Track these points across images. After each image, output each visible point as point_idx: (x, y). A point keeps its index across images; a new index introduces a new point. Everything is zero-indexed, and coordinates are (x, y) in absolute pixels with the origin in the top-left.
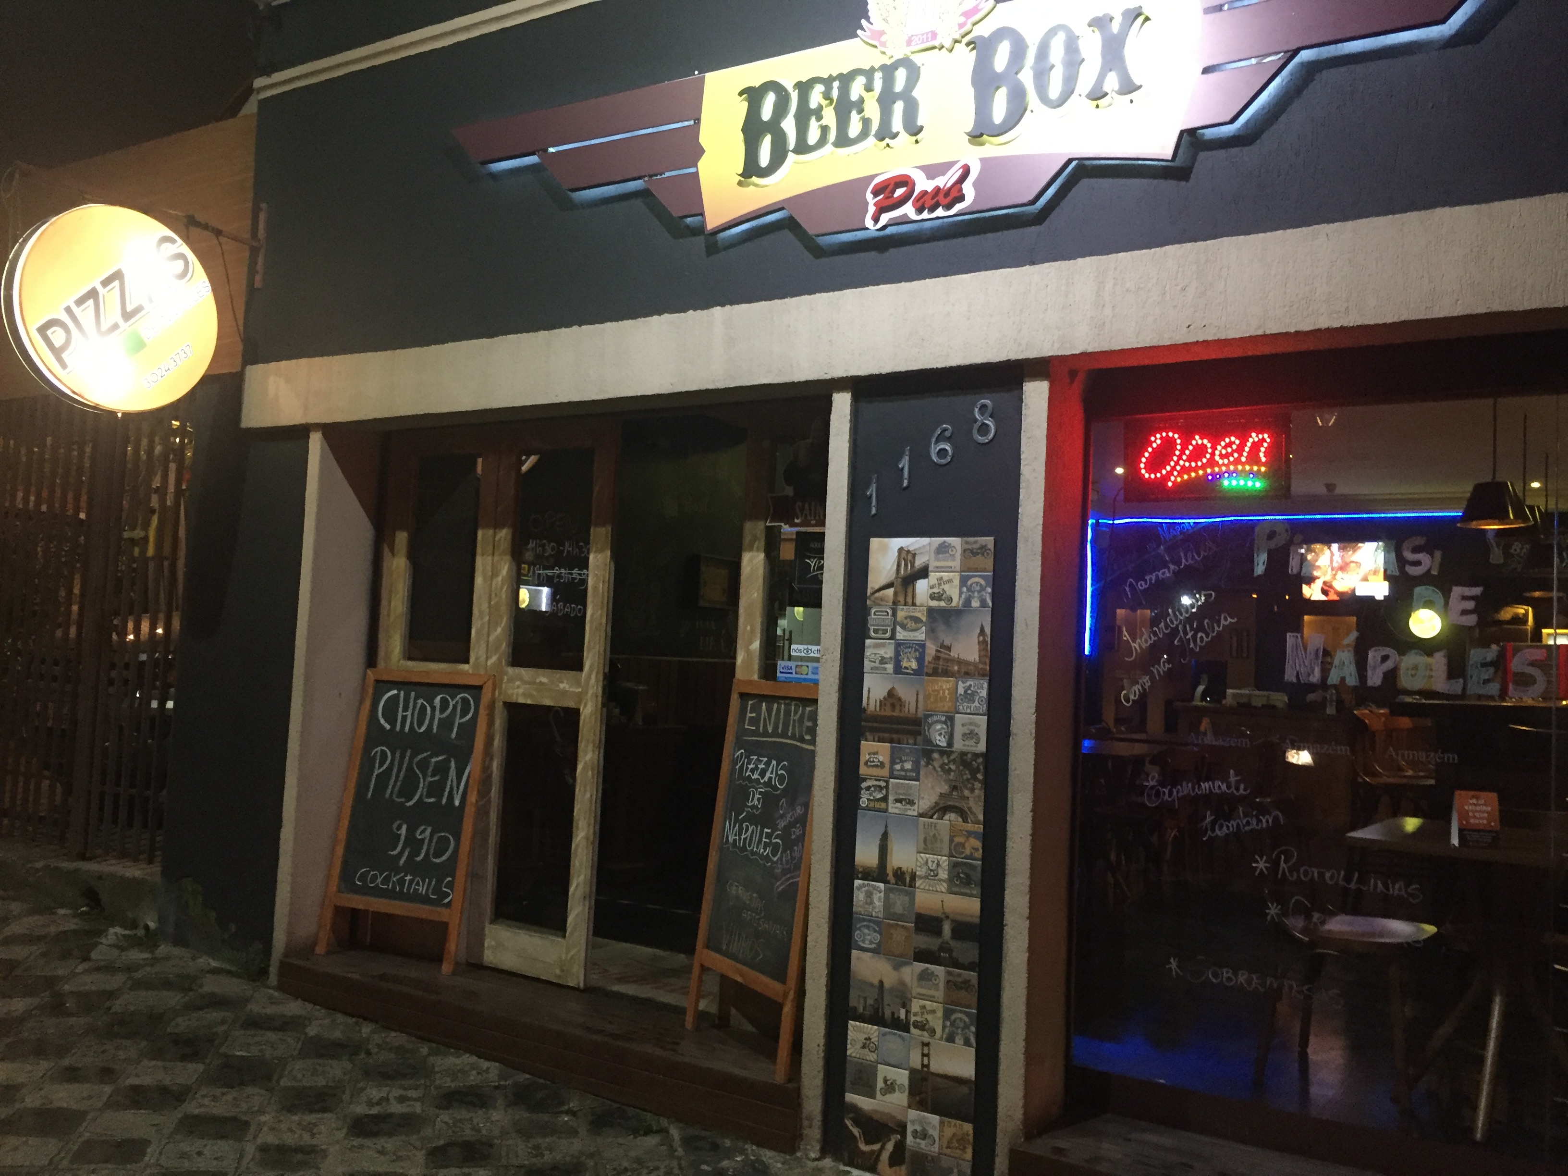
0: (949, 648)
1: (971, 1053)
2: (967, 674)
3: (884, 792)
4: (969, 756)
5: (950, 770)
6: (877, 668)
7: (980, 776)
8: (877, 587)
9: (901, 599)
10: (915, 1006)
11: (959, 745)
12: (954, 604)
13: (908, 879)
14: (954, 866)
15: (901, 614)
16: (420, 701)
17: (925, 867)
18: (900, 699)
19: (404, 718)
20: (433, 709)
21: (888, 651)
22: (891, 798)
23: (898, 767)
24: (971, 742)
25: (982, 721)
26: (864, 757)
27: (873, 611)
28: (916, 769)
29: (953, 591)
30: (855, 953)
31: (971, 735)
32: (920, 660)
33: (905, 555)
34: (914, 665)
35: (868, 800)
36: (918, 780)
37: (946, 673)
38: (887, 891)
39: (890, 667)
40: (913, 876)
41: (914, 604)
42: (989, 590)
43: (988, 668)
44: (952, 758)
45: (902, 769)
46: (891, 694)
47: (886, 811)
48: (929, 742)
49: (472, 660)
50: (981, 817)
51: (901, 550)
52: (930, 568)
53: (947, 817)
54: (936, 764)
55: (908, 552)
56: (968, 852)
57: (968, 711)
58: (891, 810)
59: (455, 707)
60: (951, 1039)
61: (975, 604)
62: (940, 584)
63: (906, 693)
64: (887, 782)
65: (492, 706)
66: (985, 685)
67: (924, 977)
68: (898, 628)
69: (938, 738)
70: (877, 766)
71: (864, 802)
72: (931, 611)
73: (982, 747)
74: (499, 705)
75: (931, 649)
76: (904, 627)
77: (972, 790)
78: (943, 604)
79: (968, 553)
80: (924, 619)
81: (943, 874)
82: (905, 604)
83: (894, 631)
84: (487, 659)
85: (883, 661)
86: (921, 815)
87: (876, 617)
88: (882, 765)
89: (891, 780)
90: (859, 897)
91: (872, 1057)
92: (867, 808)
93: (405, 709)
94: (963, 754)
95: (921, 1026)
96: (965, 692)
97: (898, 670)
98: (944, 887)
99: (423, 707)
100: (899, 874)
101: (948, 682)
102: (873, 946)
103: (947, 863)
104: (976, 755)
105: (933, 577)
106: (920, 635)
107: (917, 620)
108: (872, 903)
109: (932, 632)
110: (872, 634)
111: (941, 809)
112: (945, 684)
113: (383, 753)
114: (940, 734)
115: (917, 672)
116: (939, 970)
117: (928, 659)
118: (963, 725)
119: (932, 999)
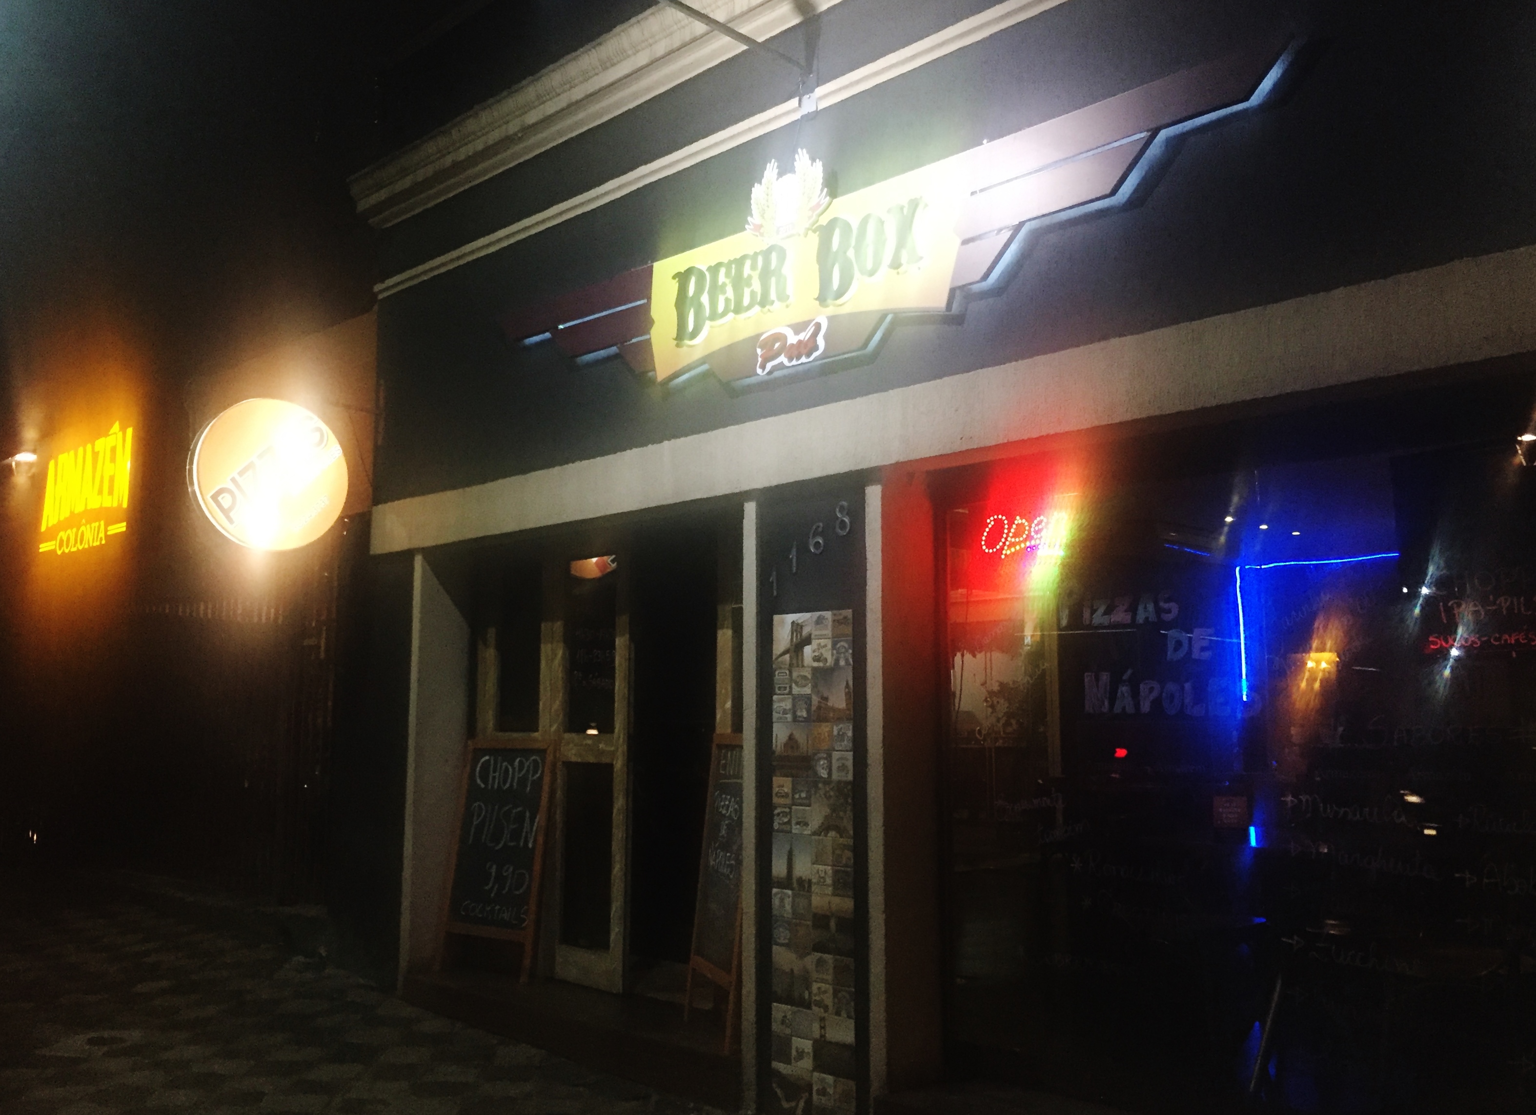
0: (826, 699)
1: (851, 1024)
2: (839, 720)
3: (789, 817)
4: (842, 784)
5: (830, 797)
6: (781, 718)
7: (850, 801)
8: (779, 653)
9: (794, 662)
10: (815, 987)
11: (835, 776)
12: (828, 664)
13: (806, 886)
14: (836, 872)
15: (795, 674)
16: (505, 764)
17: (817, 876)
18: (797, 742)
19: (494, 778)
20: (514, 769)
21: (787, 704)
22: (794, 822)
23: (797, 796)
24: (843, 774)
25: (850, 755)
26: (776, 789)
27: (777, 673)
28: (808, 797)
29: (828, 655)
30: (774, 947)
31: (842, 768)
32: (808, 711)
33: (797, 627)
34: (804, 714)
35: (779, 824)
36: (809, 805)
37: (826, 720)
38: (795, 896)
39: (789, 717)
40: (810, 881)
41: (803, 666)
42: (851, 651)
43: (852, 713)
44: (831, 787)
45: (800, 798)
46: (791, 738)
47: (791, 832)
48: (816, 773)
49: (540, 728)
50: (851, 832)
51: (793, 623)
52: (813, 636)
53: (829, 835)
54: (822, 792)
55: (798, 624)
56: (844, 861)
57: (840, 749)
58: (794, 831)
59: (529, 767)
60: (838, 1013)
61: (842, 663)
62: (819, 649)
63: (800, 737)
64: (790, 808)
65: (554, 765)
66: (851, 727)
67: (820, 963)
68: (794, 685)
69: (822, 771)
70: (783, 796)
71: (776, 826)
72: (815, 670)
73: (850, 777)
74: (559, 764)
75: (815, 700)
76: (797, 683)
77: (845, 812)
78: (821, 664)
79: (837, 622)
80: (810, 677)
81: (829, 881)
82: (798, 666)
83: (791, 687)
84: (551, 726)
85: (785, 712)
86: (814, 833)
87: (780, 677)
88: (786, 796)
89: (794, 807)
90: (776, 902)
91: (788, 1031)
92: (778, 831)
93: (494, 772)
94: (839, 782)
95: (819, 1004)
96: (839, 732)
97: (795, 719)
98: (829, 890)
99: (507, 770)
100: (800, 881)
101: (828, 726)
102: (787, 941)
103: (831, 871)
104: (847, 783)
105: (815, 643)
106: (807, 690)
107: (805, 678)
108: (784, 906)
109: (815, 687)
110: (777, 691)
111: (825, 828)
112: (825, 728)
113: (479, 806)
114: (823, 769)
115: (807, 720)
116: (828, 957)
117: (814, 708)
118: (838, 760)
119: (823, 981)
